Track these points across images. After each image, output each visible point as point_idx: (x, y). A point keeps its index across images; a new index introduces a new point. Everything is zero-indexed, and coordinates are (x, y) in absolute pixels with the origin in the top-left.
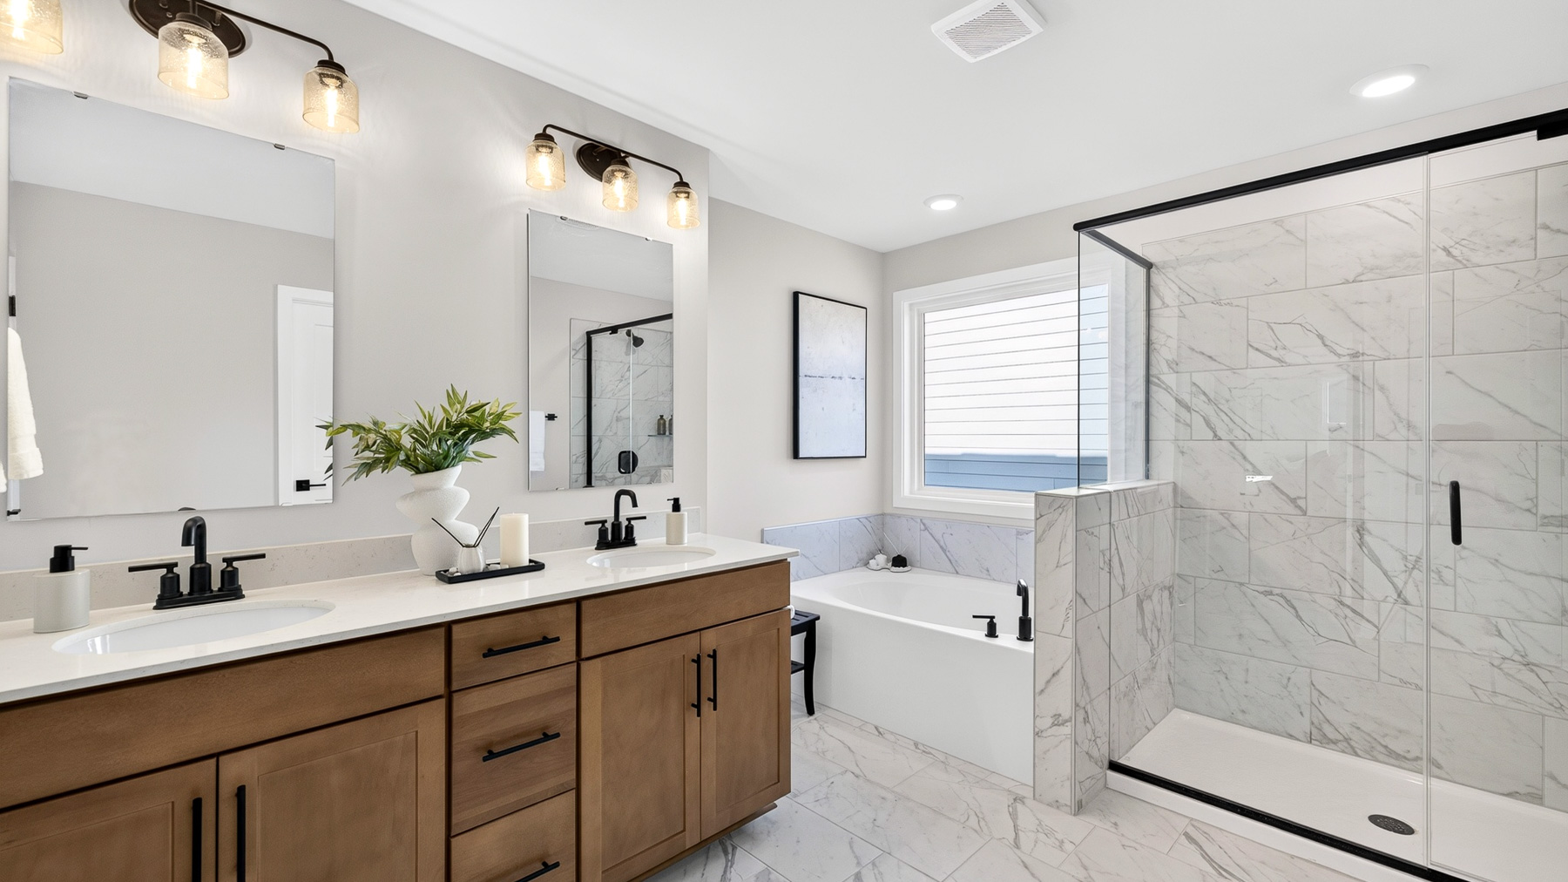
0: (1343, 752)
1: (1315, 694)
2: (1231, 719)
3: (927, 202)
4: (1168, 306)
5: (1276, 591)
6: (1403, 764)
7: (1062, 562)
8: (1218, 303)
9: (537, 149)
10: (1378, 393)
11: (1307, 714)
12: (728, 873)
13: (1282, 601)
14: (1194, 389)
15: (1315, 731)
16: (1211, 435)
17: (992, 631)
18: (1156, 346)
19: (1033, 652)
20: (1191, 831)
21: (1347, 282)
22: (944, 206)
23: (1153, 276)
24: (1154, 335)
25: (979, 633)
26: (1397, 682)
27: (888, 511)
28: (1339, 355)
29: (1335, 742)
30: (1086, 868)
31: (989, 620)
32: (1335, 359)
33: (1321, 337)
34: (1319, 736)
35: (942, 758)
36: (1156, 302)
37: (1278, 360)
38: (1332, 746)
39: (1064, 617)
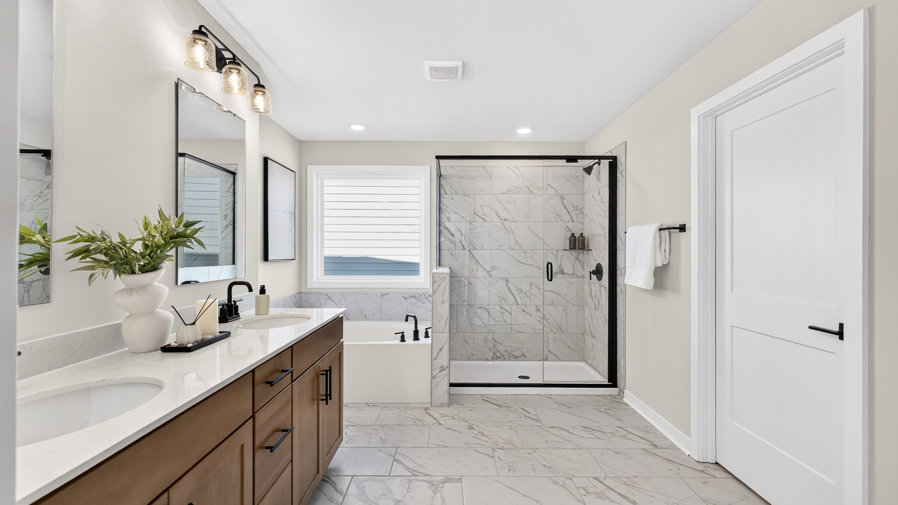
0: (502, 360)
1: (494, 341)
2: (469, 359)
3: (349, 125)
4: (447, 194)
5: (483, 306)
6: (517, 359)
7: (444, 301)
8: (464, 195)
9: (194, 41)
10: (511, 233)
11: (492, 351)
12: (337, 488)
13: (484, 310)
14: (457, 229)
15: (494, 355)
16: (462, 248)
17: (403, 339)
18: (443, 210)
19: (431, 343)
20: (483, 398)
21: (503, 194)
22: (358, 128)
23: (441, 180)
24: (442, 205)
25: (397, 341)
26: (516, 332)
27: (304, 290)
28: (501, 220)
29: (500, 358)
30: (467, 421)
31: (401, 334)
32: (500, 220)
33: (496, 212)
34: (495, 358)
35: (383, 405)
36: (442, 192)
37: (484, 220)
38: (499, 359)
39: (444, 324)
